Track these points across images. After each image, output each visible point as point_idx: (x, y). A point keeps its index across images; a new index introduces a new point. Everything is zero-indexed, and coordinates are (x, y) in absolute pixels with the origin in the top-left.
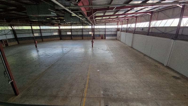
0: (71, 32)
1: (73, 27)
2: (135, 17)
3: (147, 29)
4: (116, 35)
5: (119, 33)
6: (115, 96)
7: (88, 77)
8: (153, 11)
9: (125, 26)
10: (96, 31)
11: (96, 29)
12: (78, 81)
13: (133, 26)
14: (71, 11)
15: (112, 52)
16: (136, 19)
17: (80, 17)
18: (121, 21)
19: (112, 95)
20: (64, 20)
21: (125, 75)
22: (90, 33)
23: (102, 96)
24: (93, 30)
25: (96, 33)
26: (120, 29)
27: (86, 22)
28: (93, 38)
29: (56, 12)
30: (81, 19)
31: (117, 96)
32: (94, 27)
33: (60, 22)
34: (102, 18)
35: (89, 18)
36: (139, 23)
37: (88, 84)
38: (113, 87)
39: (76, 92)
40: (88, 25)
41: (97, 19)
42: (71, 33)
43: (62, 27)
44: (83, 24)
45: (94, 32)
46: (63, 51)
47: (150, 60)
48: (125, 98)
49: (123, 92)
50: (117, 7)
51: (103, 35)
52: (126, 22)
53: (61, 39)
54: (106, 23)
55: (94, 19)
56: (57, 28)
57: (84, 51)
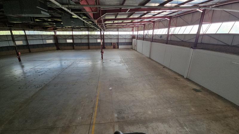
0: (73, 39)
1: (75, 33)
2: (152, 22)
3: (166, 37)
4: (131, 44)
5: (135, 41)
6: (132, 118)
7: (98, 98)
8: (171, 16)
9: (141, 33)
10: (107, 38)
11: (106, 35)
12: (84, 105)
13: (150, 32)
14: (72, 11)
15: (127, 65)
16: (154, 25)
17: (84, 19)
18: (137, 26)
19: (129, 117)
20: (62, 23)
21: (143, 92)
22: (99, 41)
23: (116, 120)
24: (102, 37)
25: (106, 41)
26: (136, 37)
27: (93, 26)
28: (103, 47)
29: (49, 11)
30: (85, 22)
31: (134, 117)
32: (103, 33)
33: (55, 26)
34: (113, 22)
35: (96, 21)
36: (157, 30)
37: (98, 107)
38: (130, 108)
39: (82, 119)
40: (95, 31)
41: (107, 22)
42: (73, 41)
43: (58, 33)
44: (88, 29)
45: (104, 39)
46: (61, 65)
47: (170, 73)
48: (143, 118)
49: (141, 112)
50: (131, 9)
51: (115, 44)
52: (143, 28)
53: (58, 49)
54: (119, 29)
55: (103, 23)
56: (52, 33)
57: (91, 65)
